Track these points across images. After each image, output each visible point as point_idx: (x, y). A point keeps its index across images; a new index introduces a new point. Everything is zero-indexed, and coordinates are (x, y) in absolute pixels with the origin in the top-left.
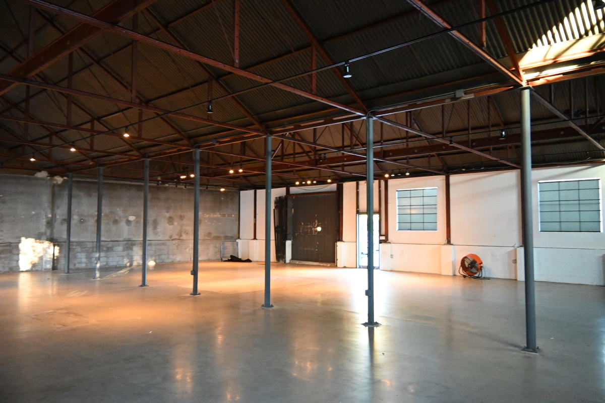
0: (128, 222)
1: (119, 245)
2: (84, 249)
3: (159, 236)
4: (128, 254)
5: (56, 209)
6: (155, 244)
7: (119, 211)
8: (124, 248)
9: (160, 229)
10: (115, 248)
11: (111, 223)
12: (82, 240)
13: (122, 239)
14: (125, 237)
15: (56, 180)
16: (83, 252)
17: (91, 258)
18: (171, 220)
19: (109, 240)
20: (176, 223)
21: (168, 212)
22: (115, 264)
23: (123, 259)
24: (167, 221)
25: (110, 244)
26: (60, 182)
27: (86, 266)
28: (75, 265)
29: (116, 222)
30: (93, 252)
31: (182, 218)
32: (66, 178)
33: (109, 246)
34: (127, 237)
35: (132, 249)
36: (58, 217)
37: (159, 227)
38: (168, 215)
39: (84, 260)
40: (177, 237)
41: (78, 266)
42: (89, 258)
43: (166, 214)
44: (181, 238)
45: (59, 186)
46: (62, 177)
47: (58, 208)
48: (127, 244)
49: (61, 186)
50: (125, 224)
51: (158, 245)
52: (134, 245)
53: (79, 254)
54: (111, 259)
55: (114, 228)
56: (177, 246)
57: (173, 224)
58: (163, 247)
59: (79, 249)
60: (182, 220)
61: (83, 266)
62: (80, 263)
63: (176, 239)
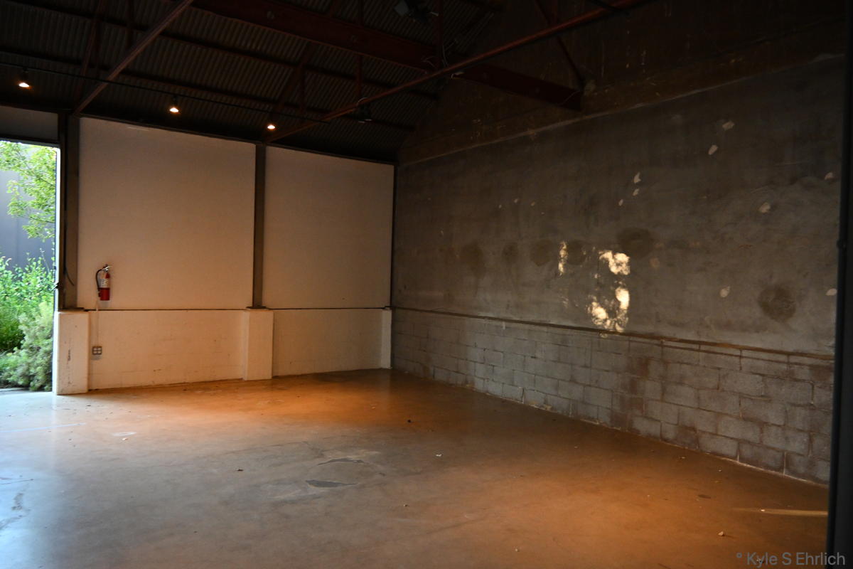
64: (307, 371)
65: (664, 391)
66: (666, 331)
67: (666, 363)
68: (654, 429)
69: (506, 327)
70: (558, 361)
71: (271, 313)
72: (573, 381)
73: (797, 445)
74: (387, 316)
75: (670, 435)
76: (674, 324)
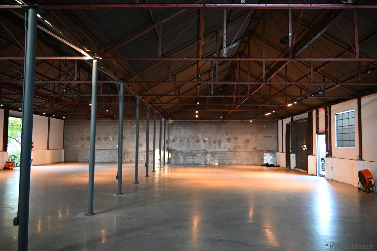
0: (204, 141)
1: (199, 153)
2: (182, 155)
3: (222, 149)
4: (204, 158)
5: (170, 135)
6: (219, 153)
7: (200, 136)
8: (202, 155)
9: (222, 145)
10: (197, 155)
11: (195, 142)
12: (182, 150)
13: (201, 150)
14: (203, 149)
15: (169, 122)
16: (182, 156)
17: (186, 159)
18: (229, 140)
19: (195, 150)
20: (232, 142)
21: (227, 136)
22: (197, 162)
23: (202, 160)
24: (227, 141)
25: (195, 153)
26: (171, 123)
27: (183, 162)
28: (178, 162)
29: (198, 141)
30: (187, 156)
31: (236, 138)
32: (173, 120)
33: (194, 153)
34: (204, 149)
35: (206, 155)
36: (171, 139)
37: (222, 144)
38: (227, 137)
39: (182, 160)
40: (233, 150)
41: (179, 162)
42: (185, 159)
43: (226, 136)
44: (236, 150)
45: (171, 124)
46: (172, 120)
47: (171, 135)
48: (204, 152)
49: (172, 124)
50: (203, 142)
51: (221, 154)
52: (208, 153)
53: (180, 157)
54: (195, 160)
55: (197, 144)
56: (233, 155)
57: (230, 142)
58: (224, 155)
59: (180, 154)
60: (236, 140)
61: (182, 162)
62: (181, 161)
63: (232, 151)
64: (56, 162)
65: (128, 156)
66: (127, 149)
67: (128, 153)
68: (126, 161)
69: (99, 151)
70: (110, 155)
71: (51, 150)
72: (113, 157)
73: (143, 159)
74: (63, 151)
75: (128, 162)
76: (128, 148)
